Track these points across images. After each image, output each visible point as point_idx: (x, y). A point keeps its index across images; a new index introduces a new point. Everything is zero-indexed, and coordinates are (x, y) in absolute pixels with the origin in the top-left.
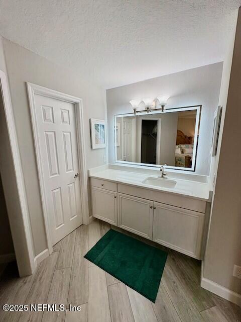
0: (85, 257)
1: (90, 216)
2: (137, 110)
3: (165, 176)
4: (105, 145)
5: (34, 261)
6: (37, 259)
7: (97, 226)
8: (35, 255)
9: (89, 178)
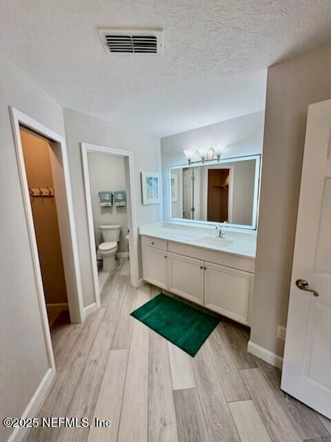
0: (132, 314)
1: (140, 278)
2: (191, 161)
3: (223, 236)
4: (159, 200)
5: (84, 311)
6: (86, 311)
7: (148, 289)
8: (85, 306)
9: (140, 236)
